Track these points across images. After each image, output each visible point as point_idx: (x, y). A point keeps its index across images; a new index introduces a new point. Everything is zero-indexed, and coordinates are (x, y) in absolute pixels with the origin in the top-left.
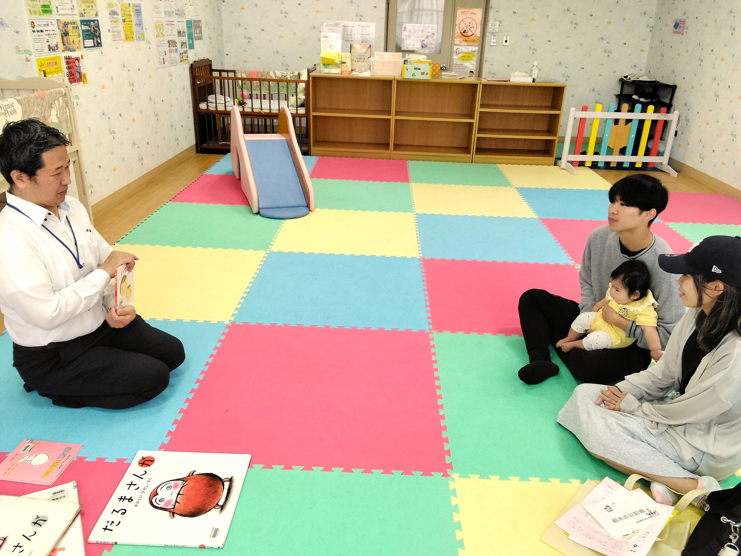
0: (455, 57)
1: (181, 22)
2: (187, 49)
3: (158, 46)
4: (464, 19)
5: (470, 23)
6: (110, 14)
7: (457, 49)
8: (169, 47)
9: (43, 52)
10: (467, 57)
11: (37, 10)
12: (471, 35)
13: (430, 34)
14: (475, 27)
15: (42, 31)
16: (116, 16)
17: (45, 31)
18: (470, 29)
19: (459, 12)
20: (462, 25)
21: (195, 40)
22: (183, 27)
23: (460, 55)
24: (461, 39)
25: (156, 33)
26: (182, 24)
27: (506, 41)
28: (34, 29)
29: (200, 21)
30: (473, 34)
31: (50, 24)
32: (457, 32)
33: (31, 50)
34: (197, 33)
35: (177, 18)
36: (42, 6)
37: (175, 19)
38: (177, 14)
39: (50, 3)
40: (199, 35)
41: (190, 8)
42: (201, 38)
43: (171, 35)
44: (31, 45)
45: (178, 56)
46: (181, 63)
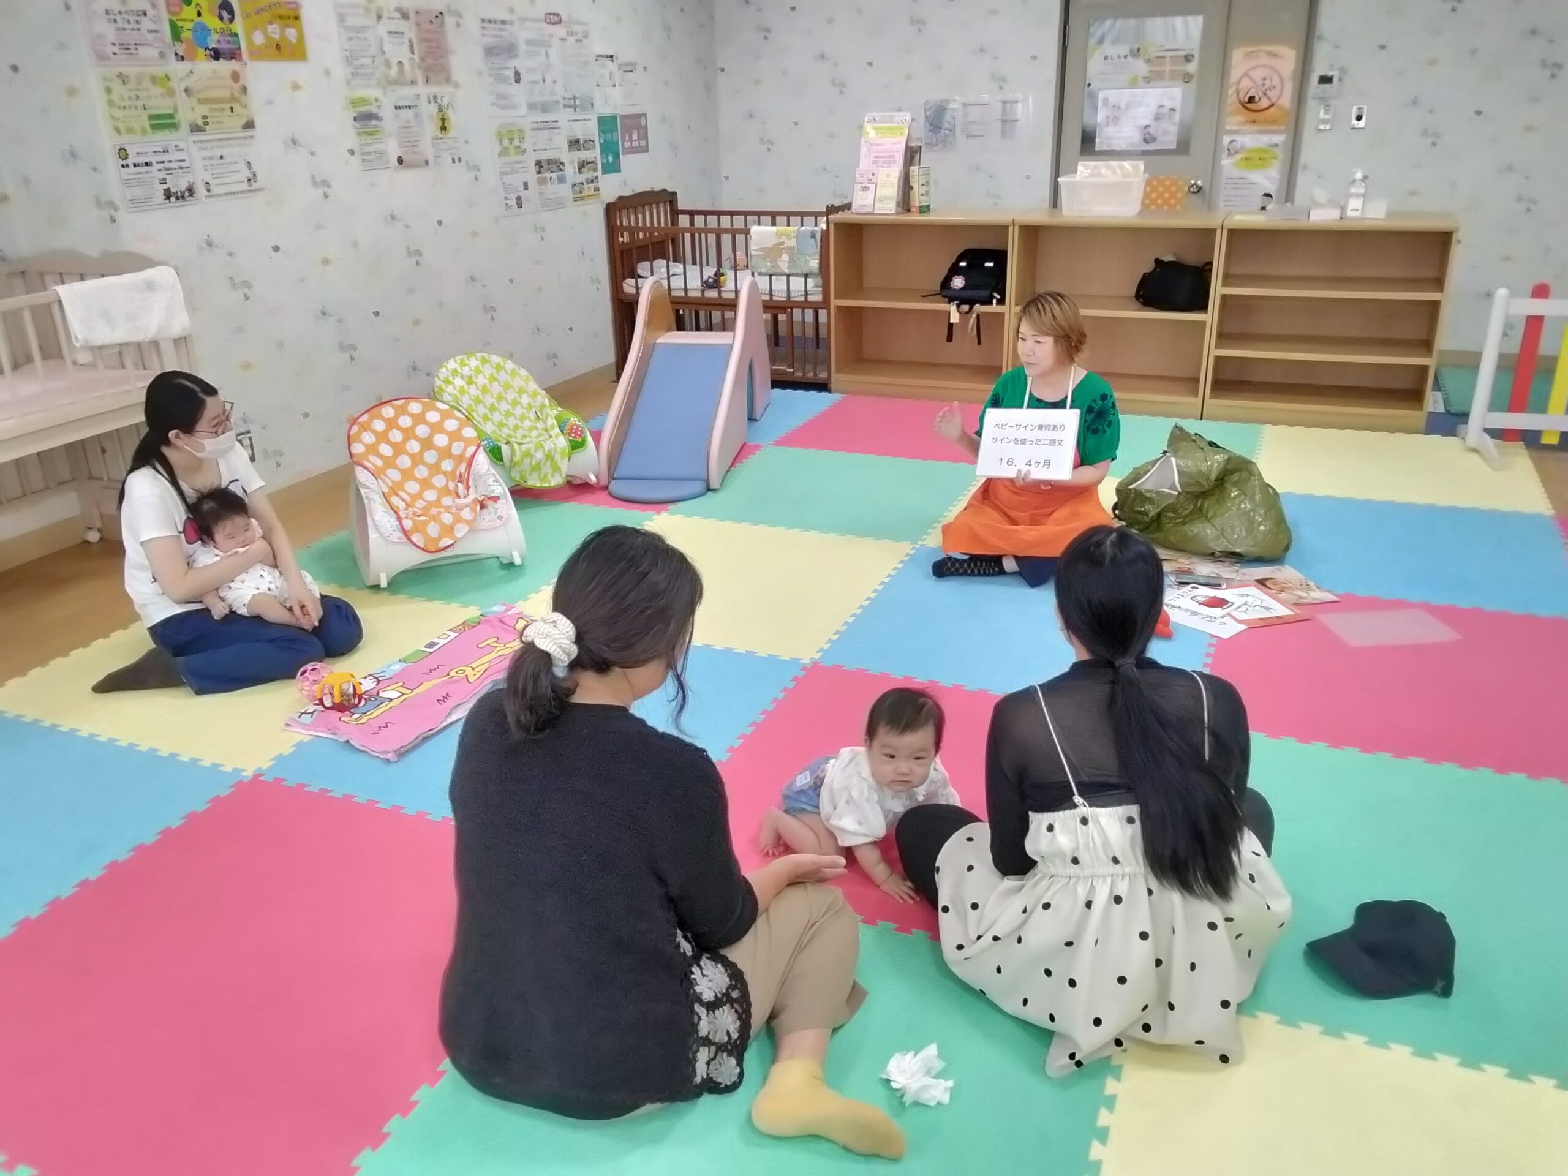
0: (1226, 162)
1: (581, 120)
2: (599, 173)
3: (502, 174)
4: (1251, 69)
5: (1264, 79)
6: (355, 119)
7: (1232, 141)
8: (539, 172)
9: (150, 204)
10: (1257, 159)
11: (136, 126)
12: (1269, 108)
13: (1165, 110)
14: (1278, 86)
15: (147, 164)
16: (374, 122)
17: (157, 162)
18: (1265, 94)
19: (1237, 55)
20: (1246, 83)
21: (623, 154)
22: (590, 129)
23: (1239, 156)
24: (1239, 118)
25: (498, 149)
26: (585, 124)
27: (1359, 118)
28: (124, 162)
29: (645, 115)
30: (1272, 105)
31: (171, 149)
32: (1232, 99)
33: (118, 202)
34: (631, 140)
35: (569, 114)
36: (151, 117)
37: (563, 117)
38: (570, 107)
39: (176, 109)
40: (637, 143)
41: (611, 91)
42: (645, 149)
43: (546, 150)
44: (116, 191)
45: (565, 191)
46: (576, 203)
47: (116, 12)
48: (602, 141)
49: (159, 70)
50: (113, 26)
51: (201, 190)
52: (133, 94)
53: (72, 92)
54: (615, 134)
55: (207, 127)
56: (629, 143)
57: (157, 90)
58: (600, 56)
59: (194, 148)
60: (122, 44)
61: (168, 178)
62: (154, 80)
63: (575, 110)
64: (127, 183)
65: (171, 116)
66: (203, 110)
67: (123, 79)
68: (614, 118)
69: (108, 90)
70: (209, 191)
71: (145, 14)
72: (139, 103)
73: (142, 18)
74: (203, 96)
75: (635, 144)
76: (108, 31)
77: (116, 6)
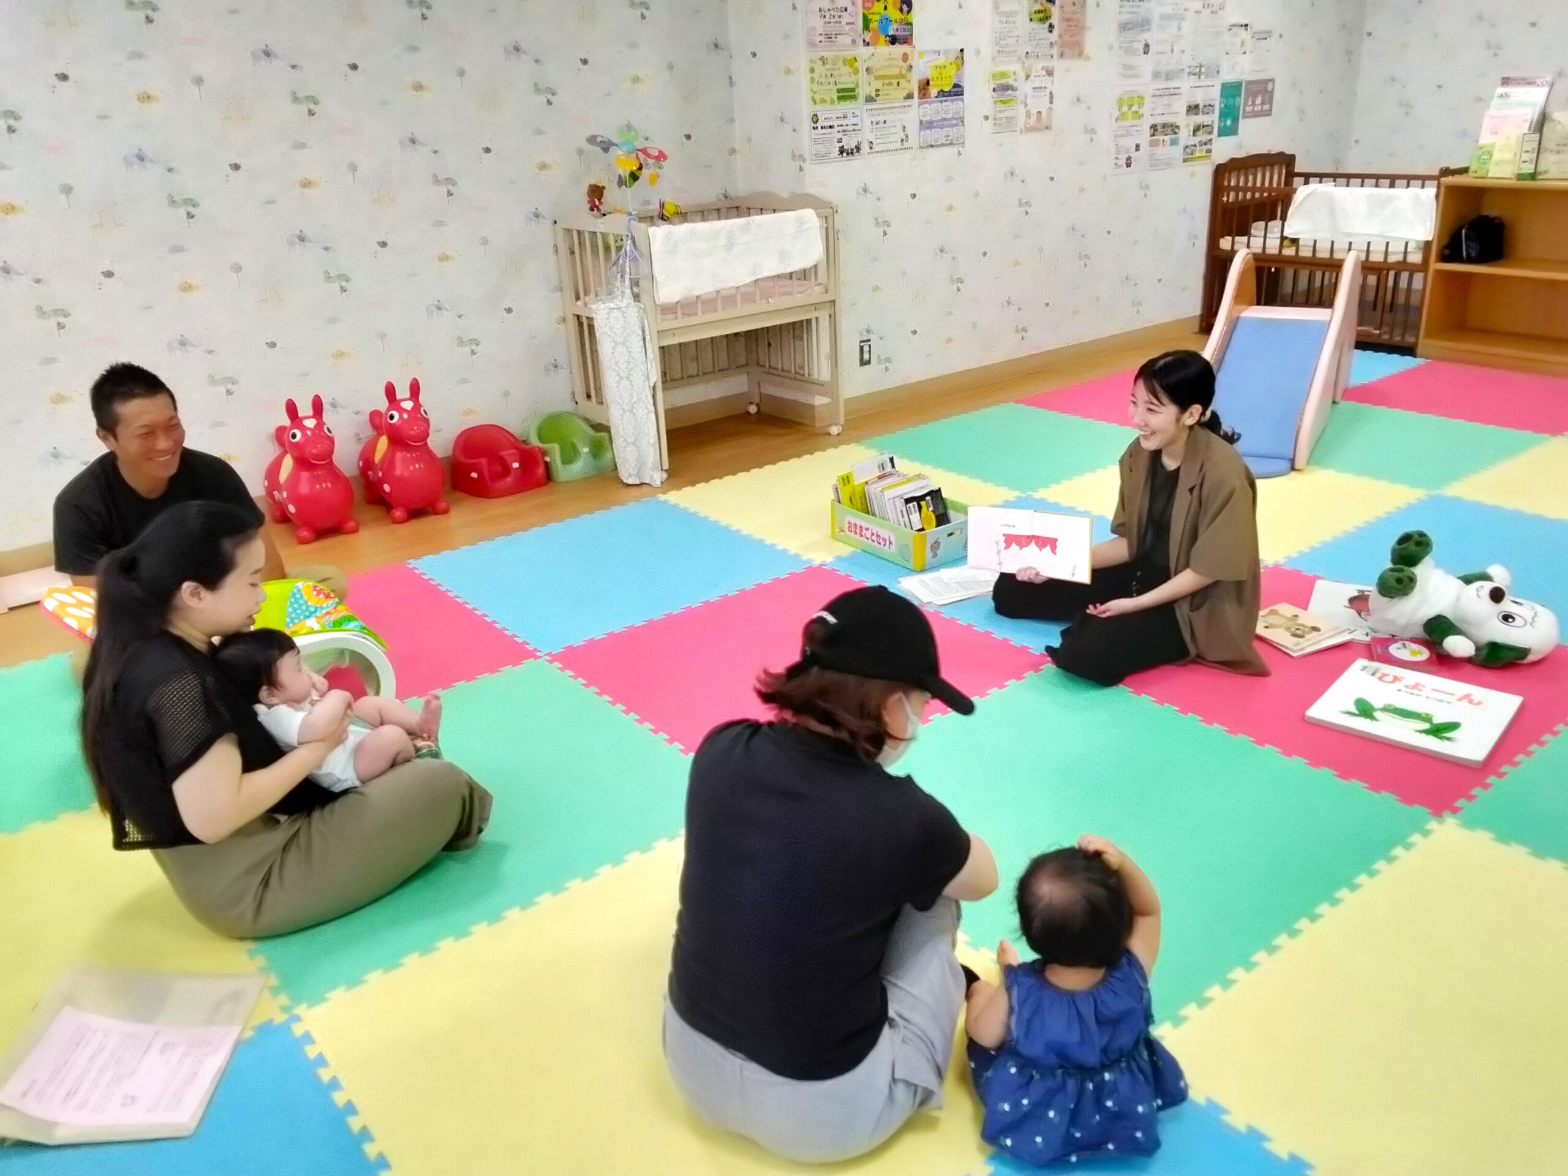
1: (1204, 87)
2: (1214, 136)
3: (1117, 136)
6: (994, 90)
8: (1153, 135)
9: (828, 158)
11: (827, 98)
15: (831, 127)
21: (1243, 118)
22: (1213, 95)
25: (1116, 113)
26: (1207, 91)
28: (815, 125)
31: (849, 115)
33: (806, 156)
34: (1253, 104)
35: (1193, 81)
36: (839, 91)
37: (1185, 84)
38: (1194, 74)
39: (857, 85)
40: (1260, 107)
41: (1240, 58)
42: (1268, 113)
43: (1163, 114)
44: (807, 149)
45: (1177, 152)
46: (1186, 164)
47: (826, 9)
48: (1223, 106)
49: (849, 54)
50: (823, 20)
51: (865, 148)
52: (829, 74)
53: (788, 72)
54: (1237, 99)
55: (878, 98)
56: (1251, 108)
57: (846, 70)
58: (1234, 25)
59: (866, 114)
60: (827, 34)
61: (844, 138)
62: (845, 62)
63: (1199, 77)
64: (815, 141)
65: (853, 90)
66: (878, 84)
67: (823, 61)
68: (1238, 85)
69: (812, 71)
70: (871, 148)
71: (846, 10)
72: (832, 80)
73: (844, 14)
74: (878, 74)
75: (1258, 108)
76: (818, 24)
77: (826, 5)
